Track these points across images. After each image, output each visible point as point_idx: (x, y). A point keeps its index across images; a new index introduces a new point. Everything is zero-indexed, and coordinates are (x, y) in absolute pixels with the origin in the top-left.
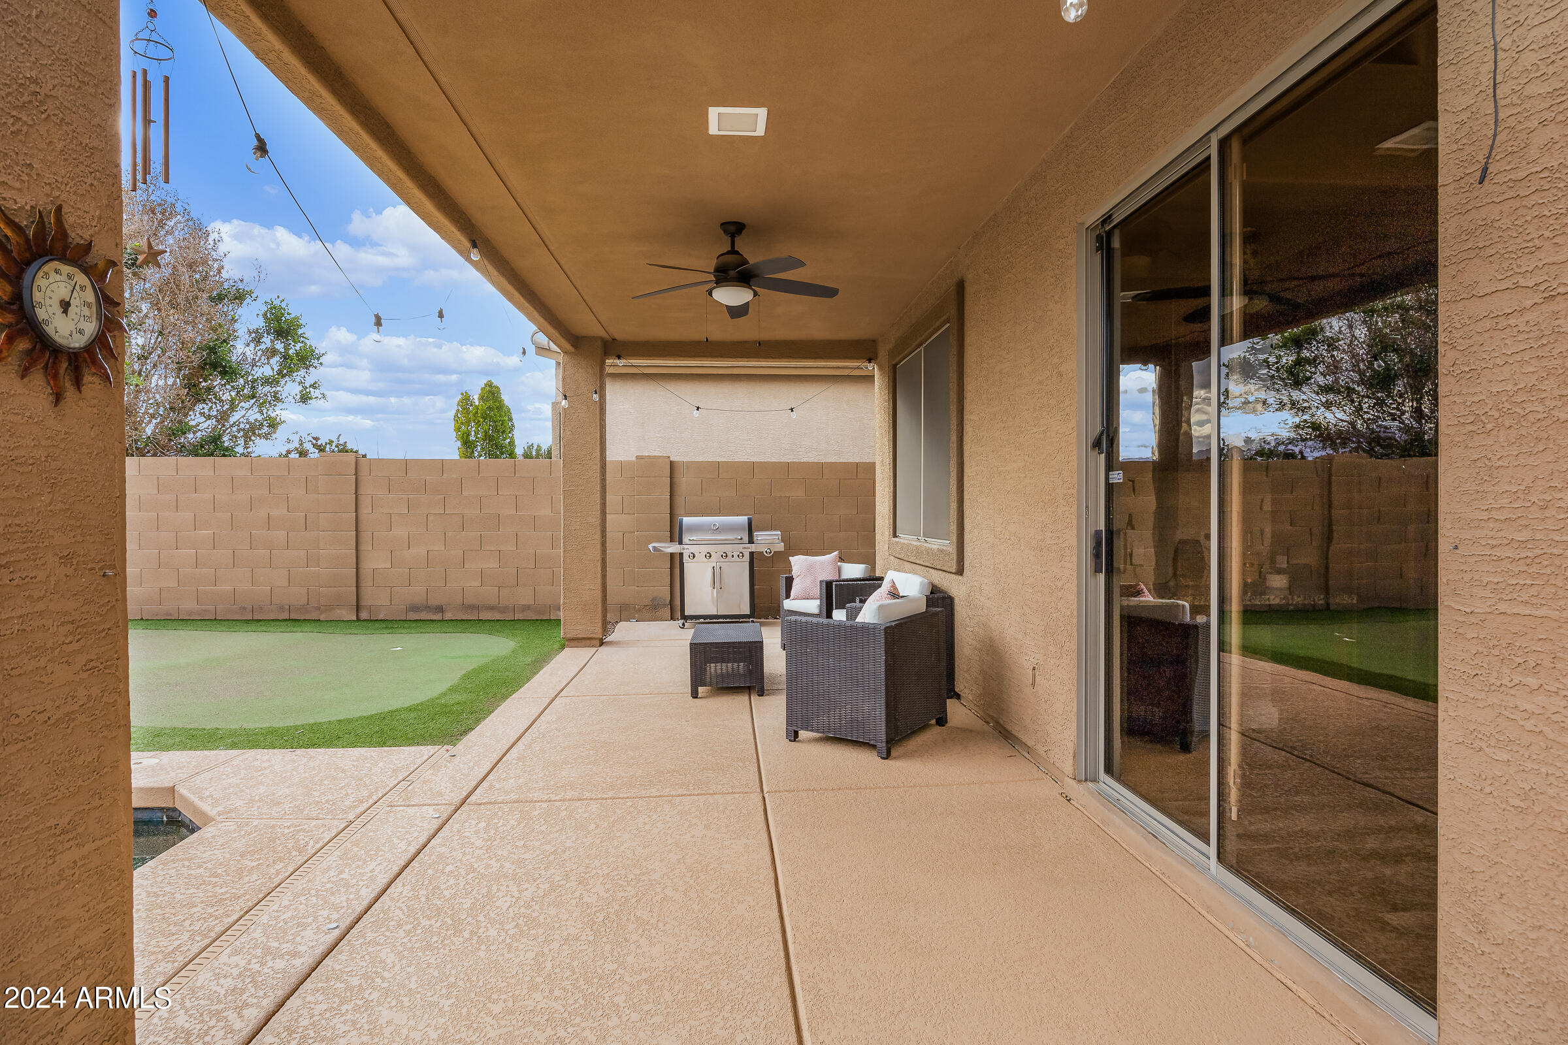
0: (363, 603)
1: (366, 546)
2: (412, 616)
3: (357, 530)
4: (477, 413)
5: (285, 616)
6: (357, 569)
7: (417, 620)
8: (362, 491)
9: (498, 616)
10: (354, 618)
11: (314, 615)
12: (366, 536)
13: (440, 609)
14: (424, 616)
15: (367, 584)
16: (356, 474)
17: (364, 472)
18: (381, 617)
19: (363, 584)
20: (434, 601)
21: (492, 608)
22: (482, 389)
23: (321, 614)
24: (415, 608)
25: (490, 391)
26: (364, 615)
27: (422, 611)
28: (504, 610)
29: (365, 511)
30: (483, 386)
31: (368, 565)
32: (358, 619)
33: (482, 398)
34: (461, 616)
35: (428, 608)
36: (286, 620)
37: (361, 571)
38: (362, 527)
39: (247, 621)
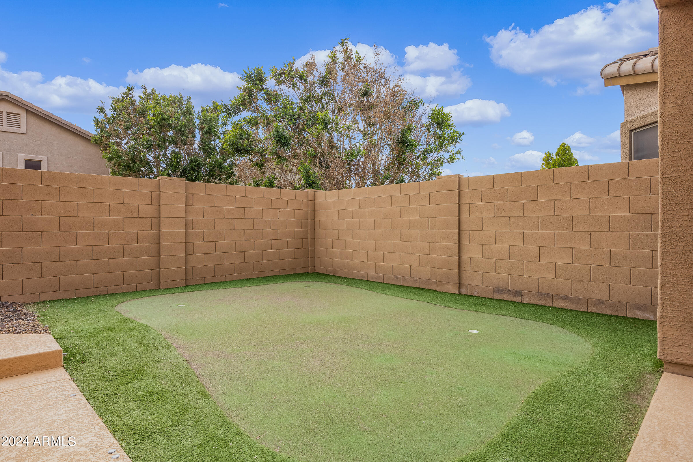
0: (463, 282)
1: (465, 241)
2: (497, 296)
3: (459, 229)
4: (555, 163)
5: (417, 285)
6: (460, 257)
7: (501, 300)
8: (463, 201)
9: (570, 306)
10: (457, 292)
11: (433, 287)
12: (465, 234)
13: (519, 293)
14: (506, 297)
15: (466, 269)
16: (459, 189)
17: (464, 188)
18: (475, 293)
19: (463, 269)
20: (514, 287)
21: (565, 298)
22: (558, 149)
23: (438, 286)
24: (499, 290)
25: (564, 150)
26: (464, 291)
27: (505, 293)
28: (578, 301)
29: (465, 216)
30: (559, 147)
31: (467, 255)
32: (460, 294)
33: (558, 154)
34: (536, 301)
35: (509, 291)
36: (418, 288)
37: (462, 259)
38: (464, 226)
39: (397, 286)
